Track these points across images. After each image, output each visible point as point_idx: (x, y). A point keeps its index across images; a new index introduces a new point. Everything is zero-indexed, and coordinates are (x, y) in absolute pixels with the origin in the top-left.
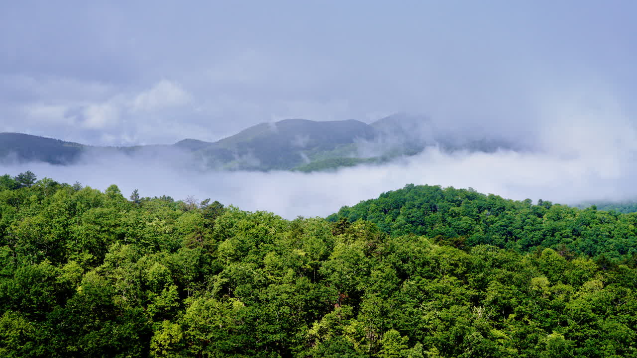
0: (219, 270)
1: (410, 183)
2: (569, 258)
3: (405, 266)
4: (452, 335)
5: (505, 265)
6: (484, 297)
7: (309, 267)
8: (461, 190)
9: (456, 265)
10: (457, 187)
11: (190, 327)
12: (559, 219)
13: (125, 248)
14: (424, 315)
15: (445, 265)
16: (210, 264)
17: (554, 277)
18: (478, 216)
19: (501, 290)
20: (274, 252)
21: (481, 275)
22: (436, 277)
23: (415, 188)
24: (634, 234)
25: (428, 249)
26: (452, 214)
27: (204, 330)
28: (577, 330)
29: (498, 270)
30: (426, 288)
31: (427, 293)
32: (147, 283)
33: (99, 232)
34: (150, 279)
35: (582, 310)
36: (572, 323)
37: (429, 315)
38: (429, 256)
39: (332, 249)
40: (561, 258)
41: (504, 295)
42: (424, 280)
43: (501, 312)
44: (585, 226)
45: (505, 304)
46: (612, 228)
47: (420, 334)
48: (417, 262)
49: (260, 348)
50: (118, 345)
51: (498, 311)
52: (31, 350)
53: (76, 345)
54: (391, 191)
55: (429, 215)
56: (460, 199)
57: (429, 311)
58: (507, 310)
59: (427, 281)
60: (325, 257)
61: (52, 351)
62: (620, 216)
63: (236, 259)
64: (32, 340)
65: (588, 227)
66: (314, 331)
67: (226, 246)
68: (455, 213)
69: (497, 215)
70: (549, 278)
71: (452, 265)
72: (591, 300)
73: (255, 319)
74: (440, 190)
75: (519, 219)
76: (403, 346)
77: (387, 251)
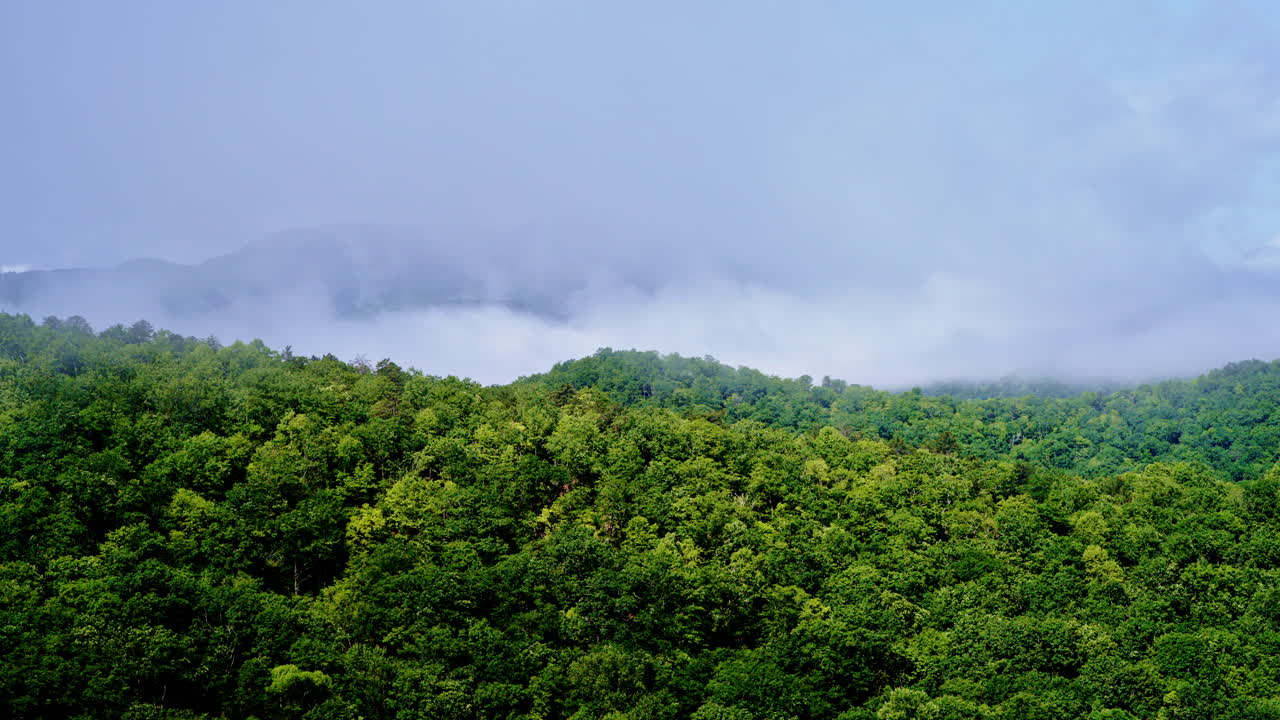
0: (420, 448)
1: (604, 347)
2: (853, 440)
3: (650, 444)
4: (710, 523)
5: (772, 446)
6: (747, 484)
7: (529, 444)
8: (693, 359)
9: (713, 445)
10: (686, 354)
11: (393, 512)
12: (857, 410)
13: (301, 417)
14: (675, 502)
15: (698, 444)
16: (409, 439)
17: (835, 462)
18: (722, 404)
19: (769, 475)
20: (488, 425)
21: (743, 456)
22: (687, 459)
23: (613, 355)
24: (981, 435)
25: (676, 424)
26: (677, 400)
27: (412, 515)
28: (861, 524)
29: (762, 452)
30: (677, 471)
31: (678, 476)
32: (335, 460)
33: (263, 397)
34: (341, 454)
35: (867, 500)
36: (855, 514)
37: (681, 501)
38: (678, 432)
39: (556, 422)
40: (843, 438)
41: (771, 481)
42: (673, 461)
43: (767, 501)
44: (901, 422)
45: (772, 492)
46: (946, 425)
47: (669, 524)
48: (664, 439)
49: (485, 535)
50: (316, 529)
51: (765, 500)
52: (218, 532)
53: (263, 530)
54: (572, 360)
55: (637, 402)
56: (690, 374)
57: (680, 497)
58: (773, 499)
59: (677, 462)
60: (548, 432)
61: (242, 533)
62: (960, 406)
63: (440, 433)
64: (218, 521)
65: (906, 424)
66: (544, 518)
67: (426, 416)
68: (683, 399)
69: (753, 402)
70: (828, 462)
71: (707, 443)
72: (879, 489)
73: (477, 501)
74: (658, 359)
75: (790, 409)
76: (652, 535)
77: (627, 425)
